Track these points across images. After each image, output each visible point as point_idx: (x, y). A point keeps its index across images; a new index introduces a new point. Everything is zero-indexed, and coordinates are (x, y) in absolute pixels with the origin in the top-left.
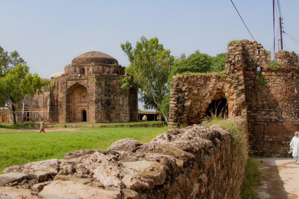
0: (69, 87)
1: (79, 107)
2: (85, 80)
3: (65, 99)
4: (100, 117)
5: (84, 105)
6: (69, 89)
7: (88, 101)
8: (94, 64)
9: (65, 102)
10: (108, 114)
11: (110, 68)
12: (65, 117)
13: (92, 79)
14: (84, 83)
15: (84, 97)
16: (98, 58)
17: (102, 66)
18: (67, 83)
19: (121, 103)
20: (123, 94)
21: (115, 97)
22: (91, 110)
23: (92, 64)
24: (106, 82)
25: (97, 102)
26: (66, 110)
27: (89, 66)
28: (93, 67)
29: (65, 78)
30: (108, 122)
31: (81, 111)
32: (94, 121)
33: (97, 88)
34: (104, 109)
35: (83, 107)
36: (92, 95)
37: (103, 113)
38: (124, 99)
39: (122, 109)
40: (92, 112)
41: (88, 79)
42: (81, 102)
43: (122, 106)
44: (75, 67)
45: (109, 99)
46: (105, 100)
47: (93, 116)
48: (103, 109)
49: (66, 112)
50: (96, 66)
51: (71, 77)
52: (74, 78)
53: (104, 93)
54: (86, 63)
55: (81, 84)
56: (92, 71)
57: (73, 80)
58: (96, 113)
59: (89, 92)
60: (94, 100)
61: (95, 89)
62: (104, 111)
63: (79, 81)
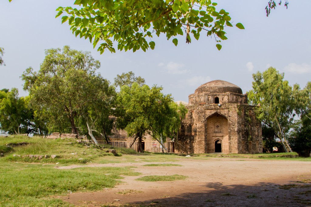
0: (207, 117)
1: (213, 137)
2: (225, 110)
3: (203, 128)
4: (241, 148)
5: (219, 136)
6: (207, 119)
7: (230, 131)
8: (229, 94)
9: (203, 132)
10: (247, 144)
11: (242, 98)
12: (204, 147)
13: (233, 108)
14: (223, 112)
15: (218, 127)
16: (230, 87)
17: (236, 96)
18: (205, 112)
19: (256, 133)
20: (258, 124)
21: (253, 128)
22: (233, 140)
23: (227, 94)
24: (245, 112)
25: (239, 132)
26: (205, 140)
27: (224, 95)
28: (228, 96)
29: (203, 107)
30: (247, 152)
31: (215, 141)
32: (237, 152)
33: (238, 118)
34: (245, 139)
35: (218, 137)
36: (233, 125)
37: (243, 144)
38: (259, 130)
39: (258, 140)
40: (234, 142)
41: (228, 109)
42: (215, 132)
43: (258, 137)
44: (208, 96)
45: (248, 129)
46: (245, 130)
47: (235, 146)
48: (243, 139)
49: (205, 142)
50: (231, 95)
51: (210, 107)
52: (213, 107)
53: (244, 123)
54: (218, 92)
55: (222, 113)
56: (227, 101)
57: (212, 109)
58: (238, 144)
59: (229, 122)
60: (236, 130)
61: (237, 120)
62: (244, 141)
63: (218, 111)
